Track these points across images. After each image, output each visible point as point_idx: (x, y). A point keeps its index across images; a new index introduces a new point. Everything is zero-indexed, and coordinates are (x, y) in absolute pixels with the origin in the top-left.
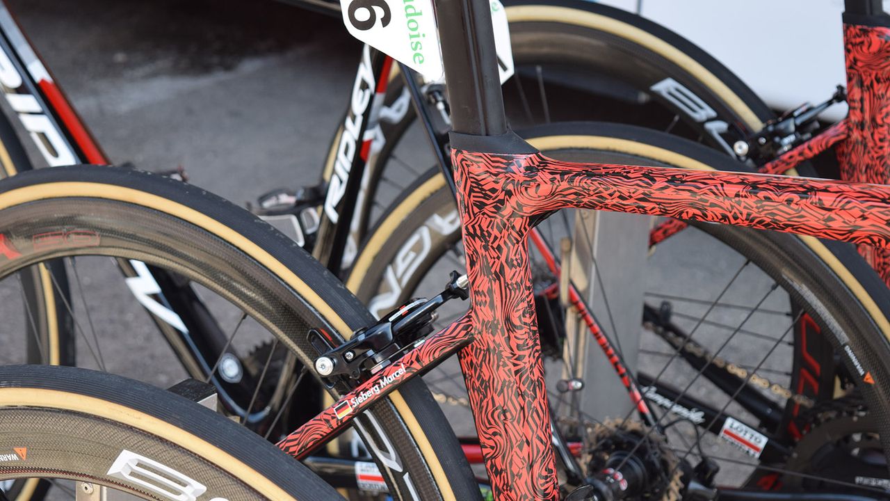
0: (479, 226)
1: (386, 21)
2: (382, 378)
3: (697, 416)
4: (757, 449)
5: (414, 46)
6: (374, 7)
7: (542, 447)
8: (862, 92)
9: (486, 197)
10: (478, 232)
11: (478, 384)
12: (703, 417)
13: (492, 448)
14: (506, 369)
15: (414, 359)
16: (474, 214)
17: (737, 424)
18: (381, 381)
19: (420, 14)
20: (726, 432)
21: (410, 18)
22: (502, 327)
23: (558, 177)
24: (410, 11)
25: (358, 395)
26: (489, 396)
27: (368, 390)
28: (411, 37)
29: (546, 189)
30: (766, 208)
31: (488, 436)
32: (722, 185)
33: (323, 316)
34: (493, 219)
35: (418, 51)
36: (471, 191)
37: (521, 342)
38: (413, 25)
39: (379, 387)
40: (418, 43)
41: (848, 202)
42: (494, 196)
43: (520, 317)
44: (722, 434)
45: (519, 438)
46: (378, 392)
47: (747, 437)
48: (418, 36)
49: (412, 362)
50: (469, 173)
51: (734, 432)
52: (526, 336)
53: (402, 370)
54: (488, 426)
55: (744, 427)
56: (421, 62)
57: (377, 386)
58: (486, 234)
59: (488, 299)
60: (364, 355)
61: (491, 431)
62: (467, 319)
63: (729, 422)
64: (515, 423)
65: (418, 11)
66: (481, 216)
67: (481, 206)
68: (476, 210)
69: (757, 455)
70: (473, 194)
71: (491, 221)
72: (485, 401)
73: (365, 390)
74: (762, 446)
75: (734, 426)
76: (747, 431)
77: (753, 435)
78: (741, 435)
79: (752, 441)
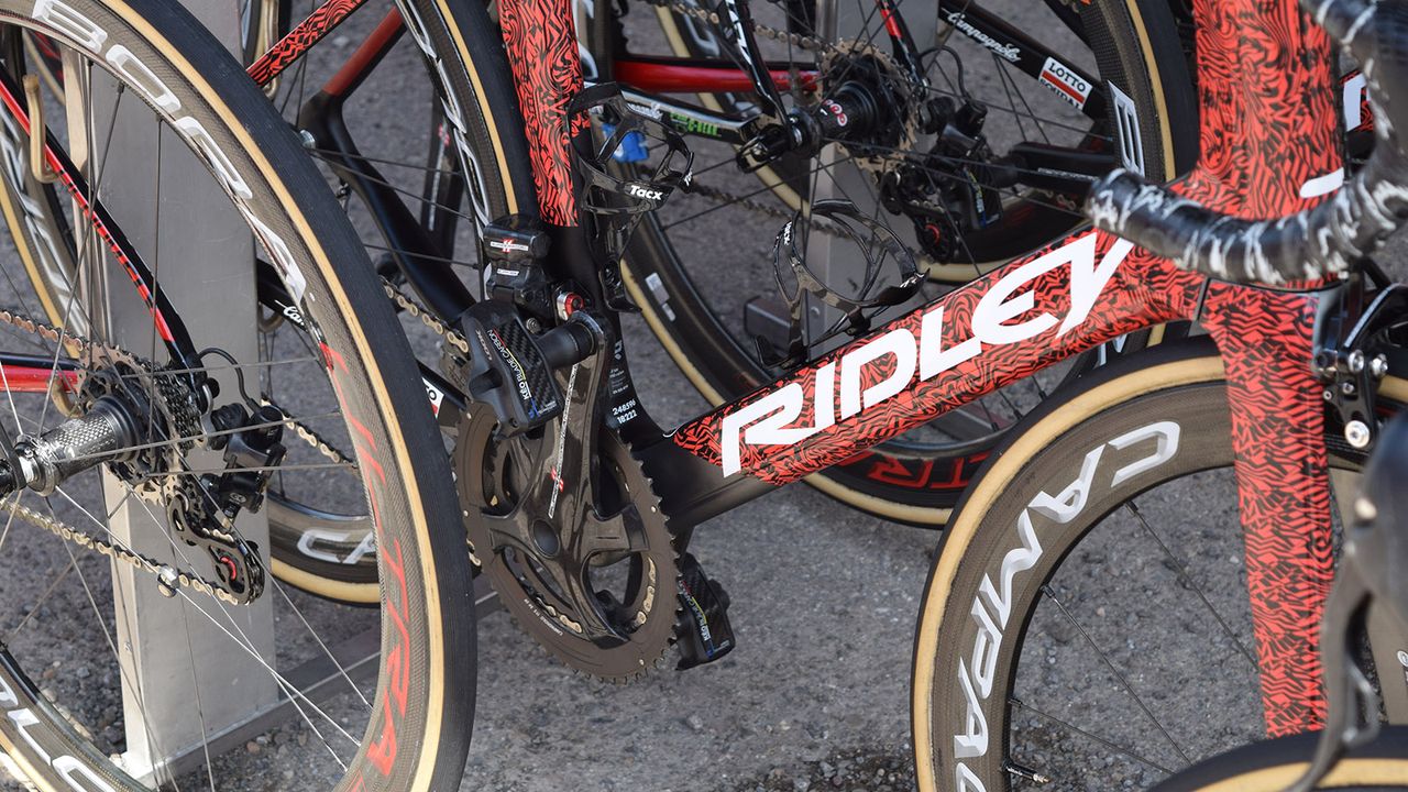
3: (1011, 53)
4: (1080, 98)
12: (1018, 55)
13: (510, 33)
17: (1058, 65)
20: (1047, 75)
31: (505, 20)
44: (1041, 77)
45: (531, 23)
47: (1069, 83)
51: (1055, 75)
55: (1066, 70)
63: (1050, 61)
69: (1081, 106)
74: (1085, 94)
75: (1055, 68)
76: (1069, 75)
77: (1076, 80)
78: (1062, 79)
79: (1075, 88)
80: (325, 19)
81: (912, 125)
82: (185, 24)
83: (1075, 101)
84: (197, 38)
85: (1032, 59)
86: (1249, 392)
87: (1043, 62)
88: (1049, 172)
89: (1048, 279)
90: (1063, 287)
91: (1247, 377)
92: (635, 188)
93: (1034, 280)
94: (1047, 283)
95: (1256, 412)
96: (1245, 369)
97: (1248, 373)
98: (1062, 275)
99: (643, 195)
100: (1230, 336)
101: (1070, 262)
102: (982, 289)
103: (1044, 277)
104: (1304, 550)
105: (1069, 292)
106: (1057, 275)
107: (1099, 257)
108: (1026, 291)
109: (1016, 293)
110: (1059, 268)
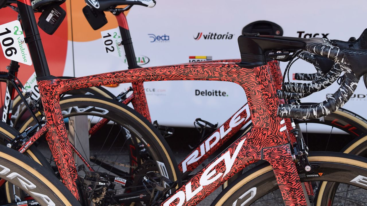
0: (47, 99)
1: (16, 53)
2: (25, 146)
5: (24, 58)
6: (12, 50)
7: (70, 155)
8: (136, 85)
9: (47, 91)
11: (51, 142)
13: (57, 158)
14: (58, 136)
15: (33, 138)
16: (45, 97)
19: (25, 49)
20: (116, 181)
21: (22, 51)
22: (56, 125)
23: (65, 82)
24: (22, 49)
26: (55, 144)
28: (23, 55)
29: (62, 86)
31: (55, 156)
32: (106, 74)
33: (7, 135)
35: (25, 59)
36: (43, 91)
37: (61, 128)
38: (23, 52)
39: (25, 148)
40: (25, 57)
41: (136, 72)
42: (49, 91)
43: (60, 122)
45: (64, 154)
46: (25, 149)
47: (121, 181)
48: (25, 55)
50: (42, 86)
51: (118, 180)
52: (62, 126)
53: (30, 142)
54: (55, 153)
56: (26, 61)
57: (24, 148)
58: (48, 101)
59: (51, 118)
60: (20, 141)
61: (56, 154)
62: (46, 125)
64: (62, 150)
65: (24, 49)
66: (47, 97)
67: (46, 94)
68: (45, 95)
69: (125, 185)
71: (49, 97)
72: (54, 146)
73: (21, 150)
74: (125, 182)
75: (117, 178)
76: (121, 179)
77: (122, 180)
78: (119, 180)
79: (123, 182)
83: (123, 184)
86: (280, 169)
87: (114, 178)
88: (122, 199)
89: (219, 165)
90: (223, 165)
91: (278, 166)
93: (215, 167)
94: (219, 166)
95: (282, 173)
96: (277, 165)
97: (278, 165)
98: (223, 163)
99: (102, 184)
100: (272, 159)
101: (224, 159)
102: (201, 174)
103: (217, 165)
104: (301, 199)
105: (225, 166)
106: (221, 163)
107: (232, 155)
108: (213, 170)
109: (211, 171)
110: (221, 162)
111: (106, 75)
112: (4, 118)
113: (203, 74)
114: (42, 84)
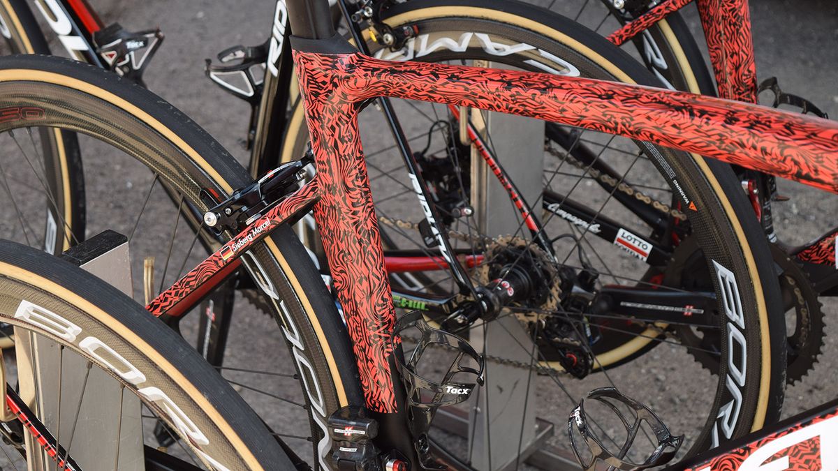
0: (317, 110)
2: (254, 229)
3: (595, 228)
4: (644, 254)
7: (377, 282)
9: (319, 87)
10: (316, 115)
11: (327, 232)
12: (599, 229)
13: (341, 282)
14: (345, 221)
15: (276, 214)
16: (312, 101)
17: (627, 234)
18: (253, 231)
20: (619, 240)
22: (339, 189)
23: (369, 73)
25: (236, 241)
26: (335, 243)
27: (244, 238)
29: (362, 82)
30: (518, 100)
31: (337, 273)
32: (486, 82)
33: (212, 178)
34: (326, 105)
36: (309, 83)
37: (355, 201)
39: (252, 235)
41: (575, 97)
42: (325, 87)
43: (353, 181)
44: (616, 242)
45: (359, 276)
46: (251, 239)
47: (636, 245)
49: (275, 217)
50: (306, 69)
51: (625, 240)
52: (359, 196)
53: (268, 223)
54: (337, 265)
55: (633, 236)
57: (250, 235)
58: (322, 117)
59: (327, 167)
60: (240, 210)
61: (338, 269)
62: (314, 183)
63: (621, 231)
64: (355, 263)
66: (317, 103)
67: (317, 95)
68: (313, 98)
69: (645, 259)
70: (310, 85)
71: (324, 107)
72: (333, 246)
73: (242, 238)
74: (648, 251)
75: (625, 235)
76: (635, 240)
77: (640, 243)
78: (631, 243)
79: (640, 248)
80: (196, 279)
81: (557, 290)
82: (148, 321)
83: (641, 256)
84: (159, 330)
85: (609, 231)
87: (616, 232)
88: (629, 305)
89: (800, 448)
90: (813, 454)
92: (449, 388)
93: (789, 449)
94: (799, 451)
98: (814, 446)
99: (455, 393)
101: (819, 436)
102: (743, 454)
103: (796, 447)
105: (819, 457)
106: (808, 445)
108: (782, 456)
109: (773, 458)
110: (809, 440)
111: (484, 84)
112: (280, 20)
113: (780, 161)
114: (305, 63)
